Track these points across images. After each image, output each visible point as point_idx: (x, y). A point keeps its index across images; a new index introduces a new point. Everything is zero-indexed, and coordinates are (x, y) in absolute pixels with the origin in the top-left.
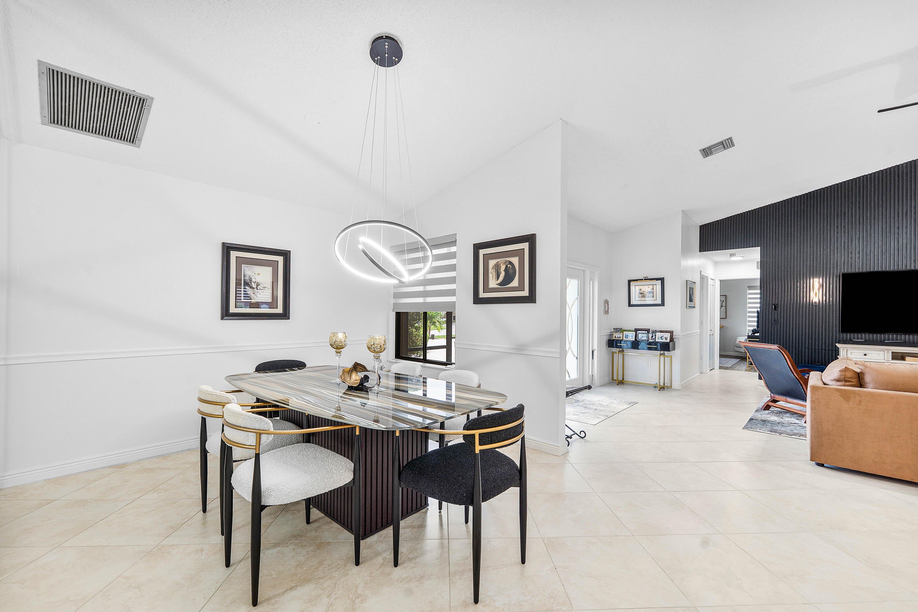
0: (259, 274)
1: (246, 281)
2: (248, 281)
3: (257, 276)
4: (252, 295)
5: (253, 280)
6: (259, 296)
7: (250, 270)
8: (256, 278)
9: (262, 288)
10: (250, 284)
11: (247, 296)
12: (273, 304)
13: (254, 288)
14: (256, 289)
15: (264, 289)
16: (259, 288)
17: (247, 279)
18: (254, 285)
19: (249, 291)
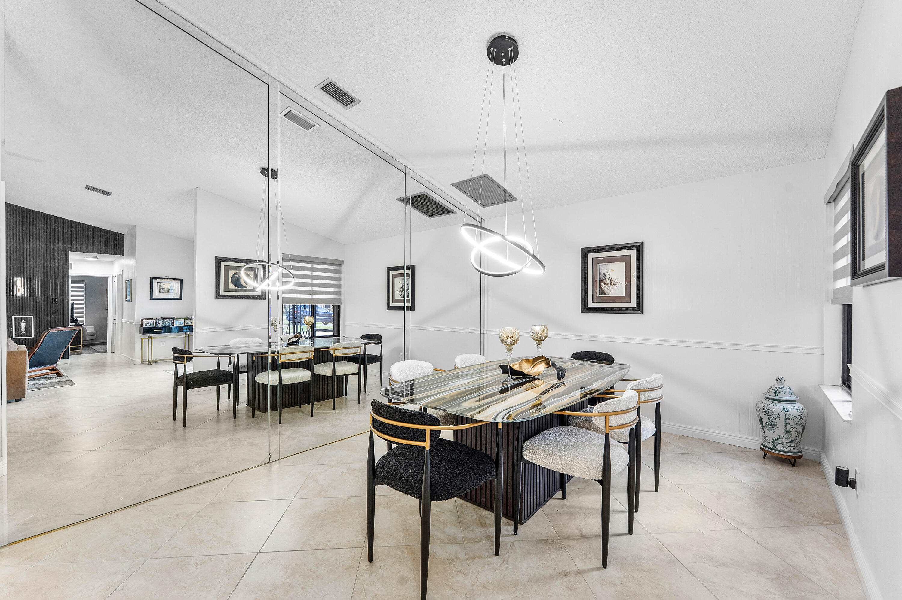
0: (612, 271)
1: (601, 278)
2: (603, 278)
3: (611, 273)
4: (606, 291)
5: (608, 277)
6: (612, 290)
7: (604, 268)
8: (610, 275)
9: (615, 283)
10: (604, 280)
11: (602, 292)
12: (627, 298)
13: (608, 284)
14: (610, 285)
15: (617, 284)
16: (612, 284)
17: (602, 276)
18: (608, 281)
19: (605, 288)
